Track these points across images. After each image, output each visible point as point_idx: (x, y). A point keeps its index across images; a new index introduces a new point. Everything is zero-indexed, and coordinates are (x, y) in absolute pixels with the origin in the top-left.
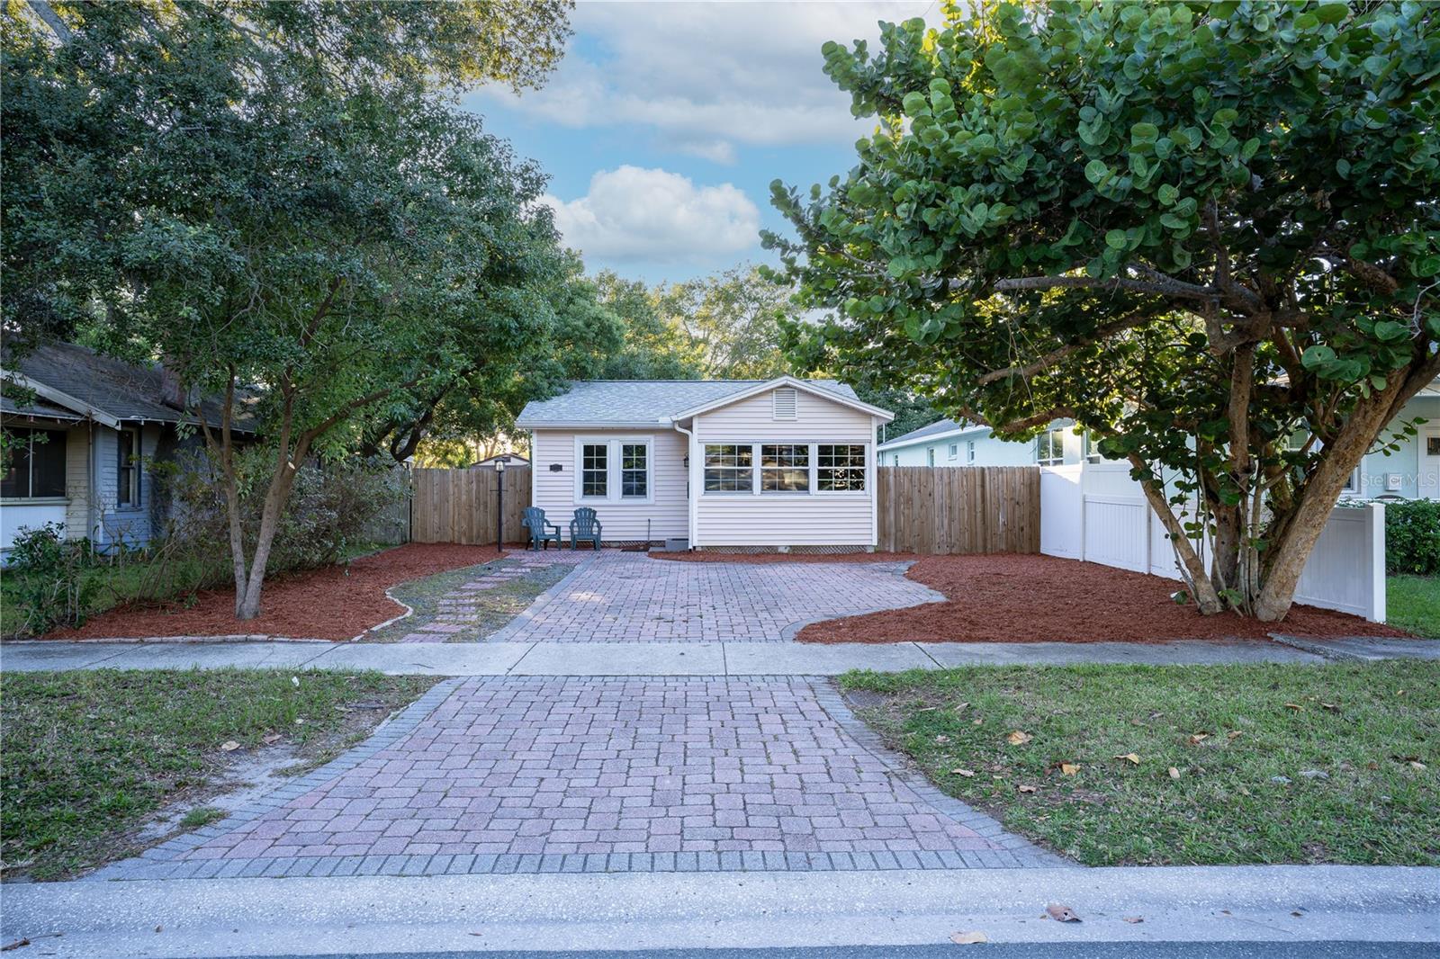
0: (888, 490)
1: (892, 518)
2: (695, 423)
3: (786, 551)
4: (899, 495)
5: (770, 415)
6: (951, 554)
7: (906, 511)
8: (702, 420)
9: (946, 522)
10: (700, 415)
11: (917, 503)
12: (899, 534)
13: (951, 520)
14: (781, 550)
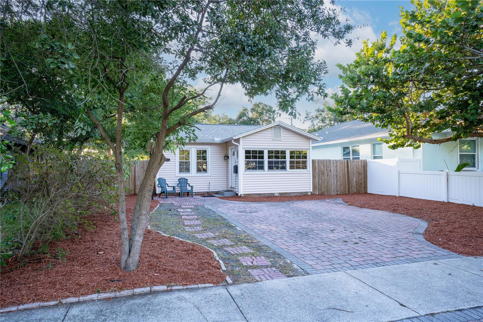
0: (316, 169)
1: (317, 180)
2: (241, 141)
3: (278, 195)
4: (319, 171)
5: (271, 137)
6: (337, 194)
7: (322, 177)
8: (244, 139)
9: (335, 181)
10: (243, 137)
11: (326, 175)
12: (320, 187)
13: (337, 181)
14: (276, 195)
